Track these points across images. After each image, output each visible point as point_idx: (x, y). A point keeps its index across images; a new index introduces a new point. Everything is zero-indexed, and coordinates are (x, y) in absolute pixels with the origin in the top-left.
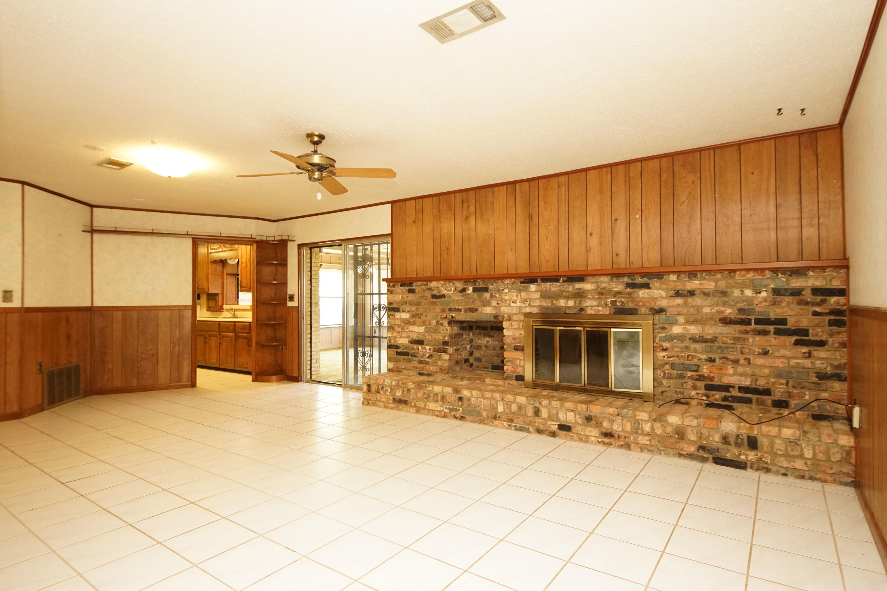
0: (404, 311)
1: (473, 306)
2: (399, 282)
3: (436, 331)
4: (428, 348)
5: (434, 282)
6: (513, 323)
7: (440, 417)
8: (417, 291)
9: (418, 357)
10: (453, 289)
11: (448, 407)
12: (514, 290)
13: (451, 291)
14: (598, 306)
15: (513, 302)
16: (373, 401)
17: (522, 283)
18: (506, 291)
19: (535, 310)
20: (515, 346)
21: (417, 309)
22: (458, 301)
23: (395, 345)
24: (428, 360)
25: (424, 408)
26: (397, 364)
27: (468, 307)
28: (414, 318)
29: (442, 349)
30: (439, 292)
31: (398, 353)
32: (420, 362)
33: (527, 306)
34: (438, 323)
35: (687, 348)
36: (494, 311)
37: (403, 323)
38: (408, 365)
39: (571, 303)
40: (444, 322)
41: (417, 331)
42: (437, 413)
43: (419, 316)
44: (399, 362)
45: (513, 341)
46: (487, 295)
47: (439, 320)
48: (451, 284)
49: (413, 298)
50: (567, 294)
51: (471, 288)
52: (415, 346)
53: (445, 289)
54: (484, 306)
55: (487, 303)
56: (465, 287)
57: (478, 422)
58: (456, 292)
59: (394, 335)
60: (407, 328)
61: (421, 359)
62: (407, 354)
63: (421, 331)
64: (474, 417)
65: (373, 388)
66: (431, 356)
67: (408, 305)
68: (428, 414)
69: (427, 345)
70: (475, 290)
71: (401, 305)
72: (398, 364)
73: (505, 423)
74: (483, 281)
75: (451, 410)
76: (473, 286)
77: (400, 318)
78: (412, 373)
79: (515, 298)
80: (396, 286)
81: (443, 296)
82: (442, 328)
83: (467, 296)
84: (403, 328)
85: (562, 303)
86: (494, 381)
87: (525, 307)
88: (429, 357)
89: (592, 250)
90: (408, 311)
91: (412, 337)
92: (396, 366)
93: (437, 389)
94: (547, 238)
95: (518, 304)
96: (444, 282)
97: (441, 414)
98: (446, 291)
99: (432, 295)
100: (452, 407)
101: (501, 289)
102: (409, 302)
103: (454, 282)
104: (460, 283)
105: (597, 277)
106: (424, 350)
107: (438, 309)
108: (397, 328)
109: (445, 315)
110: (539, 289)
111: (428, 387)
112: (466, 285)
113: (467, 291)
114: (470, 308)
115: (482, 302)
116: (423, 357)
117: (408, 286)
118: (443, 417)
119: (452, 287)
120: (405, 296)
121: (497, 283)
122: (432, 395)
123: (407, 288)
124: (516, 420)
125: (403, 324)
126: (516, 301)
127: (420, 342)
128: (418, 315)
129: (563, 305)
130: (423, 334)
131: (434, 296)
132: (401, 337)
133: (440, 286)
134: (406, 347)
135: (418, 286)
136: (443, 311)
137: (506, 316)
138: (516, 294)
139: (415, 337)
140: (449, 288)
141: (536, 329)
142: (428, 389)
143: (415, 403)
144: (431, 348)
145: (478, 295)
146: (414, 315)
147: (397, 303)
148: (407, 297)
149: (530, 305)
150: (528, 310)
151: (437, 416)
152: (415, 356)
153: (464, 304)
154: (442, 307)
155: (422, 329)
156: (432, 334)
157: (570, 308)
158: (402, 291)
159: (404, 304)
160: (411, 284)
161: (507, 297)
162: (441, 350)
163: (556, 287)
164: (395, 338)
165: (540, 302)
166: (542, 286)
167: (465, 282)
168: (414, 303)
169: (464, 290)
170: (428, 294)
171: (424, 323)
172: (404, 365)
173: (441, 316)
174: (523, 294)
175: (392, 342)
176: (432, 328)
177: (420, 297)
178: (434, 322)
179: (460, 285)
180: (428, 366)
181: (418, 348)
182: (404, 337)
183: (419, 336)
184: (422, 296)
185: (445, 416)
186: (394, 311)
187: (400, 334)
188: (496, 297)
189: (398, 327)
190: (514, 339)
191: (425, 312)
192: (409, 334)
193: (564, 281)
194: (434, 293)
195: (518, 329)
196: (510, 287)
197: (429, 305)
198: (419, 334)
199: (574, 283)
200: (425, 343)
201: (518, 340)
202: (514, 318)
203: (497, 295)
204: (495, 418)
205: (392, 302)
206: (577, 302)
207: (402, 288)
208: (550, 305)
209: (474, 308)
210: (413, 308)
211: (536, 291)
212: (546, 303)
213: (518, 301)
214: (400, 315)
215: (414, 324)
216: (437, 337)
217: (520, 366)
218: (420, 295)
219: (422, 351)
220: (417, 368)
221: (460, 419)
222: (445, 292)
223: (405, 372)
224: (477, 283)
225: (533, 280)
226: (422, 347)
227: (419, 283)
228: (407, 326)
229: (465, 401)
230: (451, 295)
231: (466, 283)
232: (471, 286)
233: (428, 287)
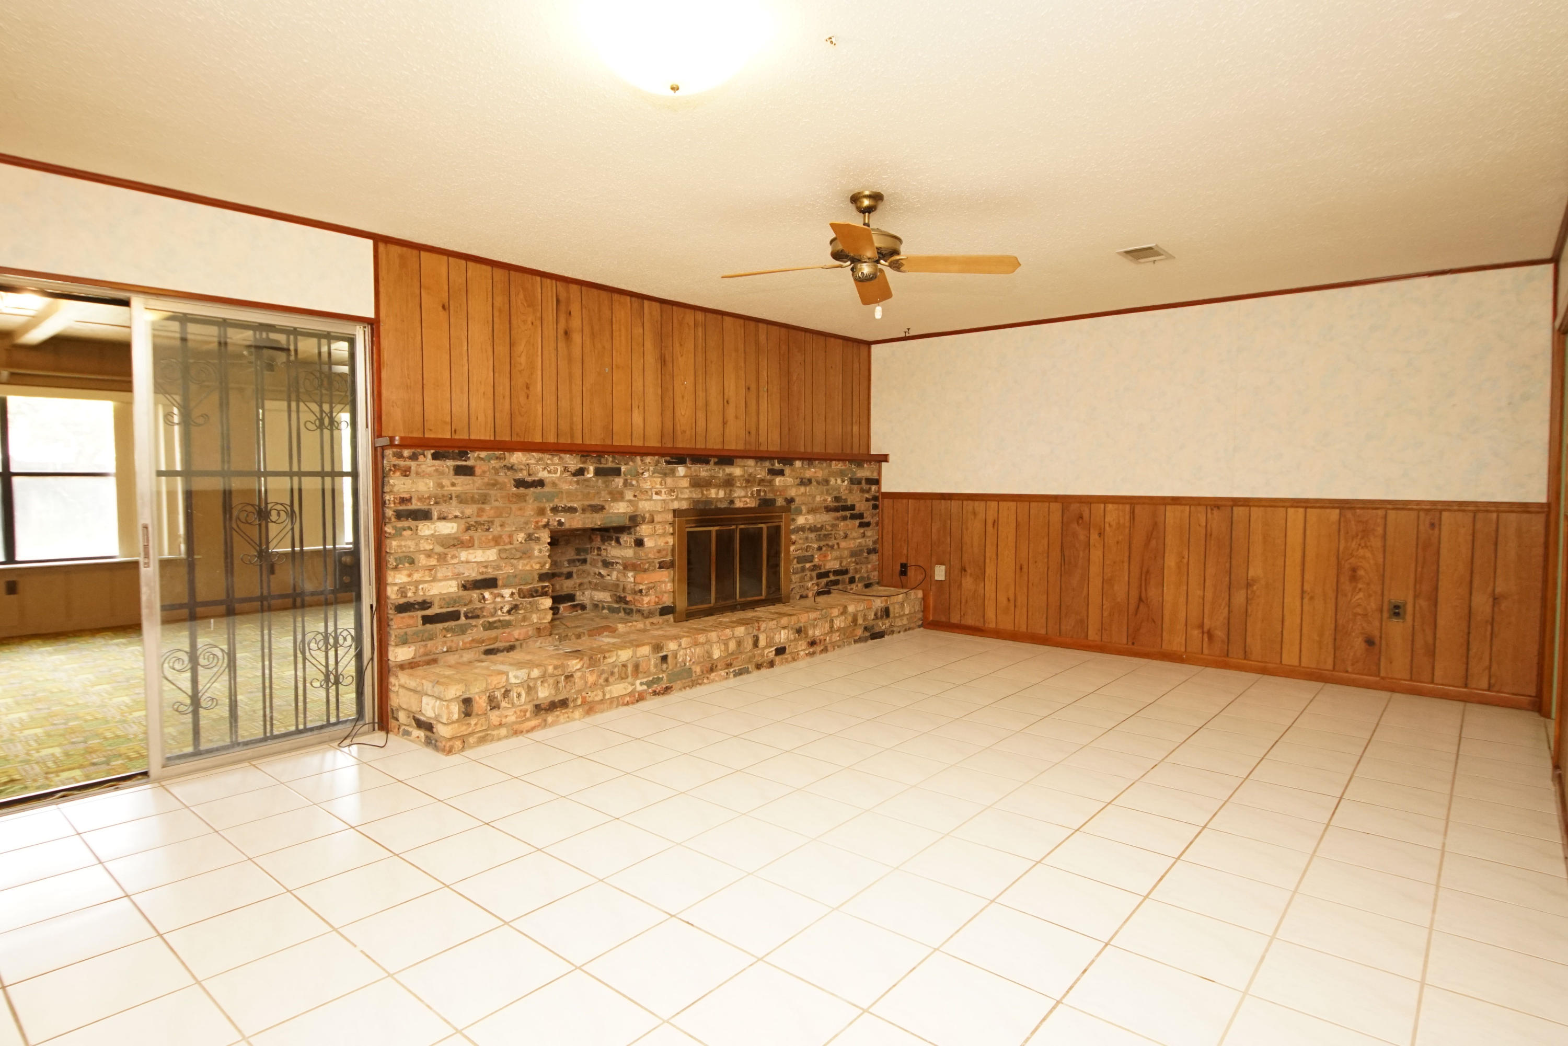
0: (443, 518)
1: (595, 502)
2: (429, 447)
3: (526, 554)
4: (507, 592)
5: (520, 454)
6: (658, 526)
7: (633, 703)
8: (478, 471)
9: (484, 616)
10: (560, 469)
11: (645, 680)
12: (659, 473)
13: (555, 473)
14: (744, 497)
15: (657, 493)
16: (481, 734)
17: (668, 463)
18: (646, 474)
19: (684, 505)
20: (660, 563)
21: (481, 511)
22: (569, 493)
23: (420, 600)
24: (508, 618)
25: (602, 701)
26: (426, 646)
27: (587, 503)
28: (471, 533)
29: (540, 589)
30: (530, 475)
31: (427, 620)
32: (490, 626)
33: (674, 499)
34: (529, 537)
35: (807, 538)
36: (630, 510)
37: (443, 546)
38: (460, 641)
39: (721, 494)
40: (542, 535)
41: (479, 559)
42: (627, 699)
43: (487, 526)
44: (431, 639)
45: (658, 555)
46: (619, 482)
47: (531, 531)
48: (556, 460)
49: (468, 487)
50: (718, 481)
51: (591, 468)
52: (475, 594)
53: (545, 469)
54: (614, 500)
55: (618, 496)
56: (582, 466)
57: (689, 686)
58: (566, 474)
59: (416, 576)
60: (453, 557)
61: (491, 620)
62: (455, 616)
63: (491, 559)
64: (684, 681)
65: (481, 703)
66: (514, 608)
67: (454, 502)
68: (610, 708)
69: (505, 586)
70: (598, 472)
71: (436, 503)
72: (430, 644)
73: (723, 673)
74: (614, 458)
75: (649, 684)
76: (595, 465)
77: (432, 535)
78: (467, 656)
79: (658, 486)
80: (421, 458)
81: (541, 483)
82: (537, 547)
83: (586, 483)
84: (442, 558)
85: (713, 493)
86: (631, 626)
87: (672, 500)
88: (509, 612)
89: (728, 423)
90: (456, 517)
91: (466, 574)
92: (422, 650)
93: (625, 655)
94: (683, 397)
95: (664, 497)
96: (540, 455)
97: (633, 698)
98: (546, 472)
99: (515, 480)
100: (651, 678)
101: (641, 471)
102: (457, 497)
103: (562, 455)
104: (572, 457)
105: (745, 460)
106: (498, 599)
107: (530, 508)
108: (423, 560)
109: (545, 520)
110: (689, 474)
111: (609, 657)
112: (584, 462)
113: (586, 473)
114: (590, 506)
115: (610, 493)
116: (493, 615)
117: (454, 459)
118: (637, 701)
119: (557, 464)
120: (446, 482)
121: (634, 461)
122: (616, 670)
123: (451, 463)
124: (735, 663)
125: (439, 549)
126: (661, 492)
127: (490, 583)
128: (484, 525)
129: (714, 496)
130: (494, 564)
131: (520, 483)
132: (434, 580)
133: (533, 461)
134: (454, 600)
135: (482, 459)
136: (541, 512)
137: (647, 516)
138: (659, 480)
139: (473, 574)
140: (552, 467)
141: (689, 532)
142: (611, 660)
143: (584, 698)
144: (514, 591)
145: (604, 482)
146: (472, 525)
147: (420, 499)
148: (453, 485)
149: (677, 498)
150: (676, 505)
151: (628, 704)
152: (477, 617)
153: (580, 497)
154: (536, 504)
155: (491, 555)
156: (515, 562)
157: (720, 500)
158: (437, 470)
159: (445, 501)
160: (463, 455)
161: (647, 486)
162: (537, 591)
163: (707, 471)
164: (417, 583)
165: (690, 492)
166: (693, 469)
167: (582, 456)
168: (472, 498)
169: (580, 472)
170: (506, 478)
171: (497, 541)
172: (445, 643)
173: (537, 522)
174: (669, 480)
175: (410, 594)
176: (515, 548)
177: (488, 484)
178: (521, 537)
179: (573, 462)
180: (507, 630)
181: (484, 597)
182: (446, 579)
183: (484, 570)
184: (492, 482)
185: (641, 698)
186: (415, 519)
187: (433, 572)
188: (633, 485)
189: (429, 556)
190: (659, 551)
191: (500, 516)
192: (461, 569)
193: (716, 464)
194: (520, 475)
195: (663, 535)
196: (651, 468)
197: (510, 501)
198: (486, 567)
199: (723, 467)
200: (500, 583)
201: (664, 553)
202: (658, 518)
203: (634, 482)
204: (712, 670)
205: (406, 496)
206: (728, 492)
207: (437, 462)
208: (700, 496)
209: (598, 505)
210: (470, 510)
211: (684, 476)
212: (696, 495)
213: (663, 491)
214: (433, 527)
215: (468, 545)
216: (528, 568)
217: (665, 592)
218: (486, 480)
219: (494, 602)
220: (483, 641)
221: (663, 694)
222: (543, 475)
223: (452, 659)
224: (603, 460)
225: (681, 460)
226: (491, 593)
227: (483, 454)
228: (452, 551)
229: (670, 660)
230: (557, 481)
231: (583, 459)
232: (592, 463)
233: (506, 463)
